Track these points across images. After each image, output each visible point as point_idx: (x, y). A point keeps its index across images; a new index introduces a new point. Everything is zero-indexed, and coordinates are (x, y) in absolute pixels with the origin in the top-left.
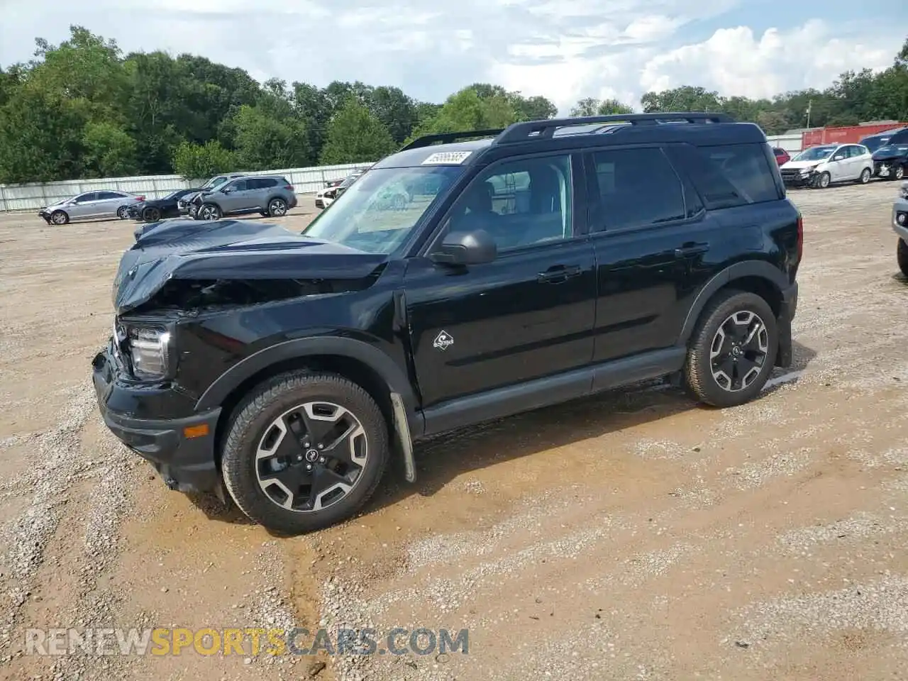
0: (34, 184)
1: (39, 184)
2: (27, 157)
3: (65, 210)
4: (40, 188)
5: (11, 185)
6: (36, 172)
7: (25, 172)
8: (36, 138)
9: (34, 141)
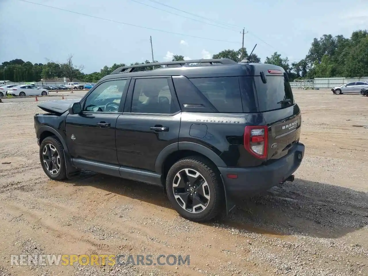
0: (356, 78)
1: (358, 78)
2: (357, 66)
3: (341, 89)
4: (358, 79)
5: (348, 78)
6: (358, 73)
7: (354, 73)
8: (363, 59)
9: (362, 60)
